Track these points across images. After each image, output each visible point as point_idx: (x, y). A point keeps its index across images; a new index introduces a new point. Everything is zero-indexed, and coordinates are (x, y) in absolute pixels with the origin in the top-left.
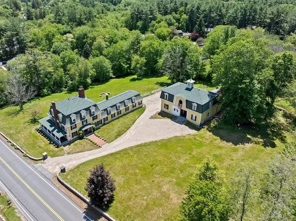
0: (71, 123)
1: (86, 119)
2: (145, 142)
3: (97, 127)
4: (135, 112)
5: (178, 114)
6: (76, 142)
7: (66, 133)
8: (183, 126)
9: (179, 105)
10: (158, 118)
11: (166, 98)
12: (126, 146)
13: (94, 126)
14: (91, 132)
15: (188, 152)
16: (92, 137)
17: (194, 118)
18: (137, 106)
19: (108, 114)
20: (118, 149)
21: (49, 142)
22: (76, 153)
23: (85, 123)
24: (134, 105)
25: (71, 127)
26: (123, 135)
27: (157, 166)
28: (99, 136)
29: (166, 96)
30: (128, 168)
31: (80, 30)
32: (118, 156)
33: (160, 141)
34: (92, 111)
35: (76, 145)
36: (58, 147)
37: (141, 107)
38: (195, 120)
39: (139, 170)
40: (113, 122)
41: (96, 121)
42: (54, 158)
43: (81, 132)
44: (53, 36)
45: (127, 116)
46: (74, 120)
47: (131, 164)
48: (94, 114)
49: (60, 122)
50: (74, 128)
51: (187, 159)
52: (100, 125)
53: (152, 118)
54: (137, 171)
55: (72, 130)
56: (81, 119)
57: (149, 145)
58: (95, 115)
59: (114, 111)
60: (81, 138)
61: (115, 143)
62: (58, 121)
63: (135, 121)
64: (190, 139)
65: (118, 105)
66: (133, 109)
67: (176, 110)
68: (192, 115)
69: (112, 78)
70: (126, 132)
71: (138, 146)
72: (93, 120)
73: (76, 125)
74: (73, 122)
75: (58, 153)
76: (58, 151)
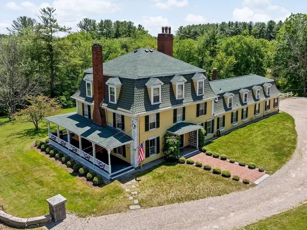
0: (148, 106)
1: (184, 105)
14: (194, 148)
18: (272, 108)
19: (226, 109)
21: (71, 171)
34: (199, 86)
36: (101, 184)
37: (277, 112)
41: (203, 119)
46: (156, 99)
48: (201, 98)
49: (110, 104)
50: (153, 126)
55: (147, 129)
56: (173, 100)
58: (204, 99)
59: (236, 106)
62: (104, 105)
66: (265, 113)
72: (198, 115)
73: (158, 115)
74: (152, 103)
75: (105, 202)
76: (102, 197)
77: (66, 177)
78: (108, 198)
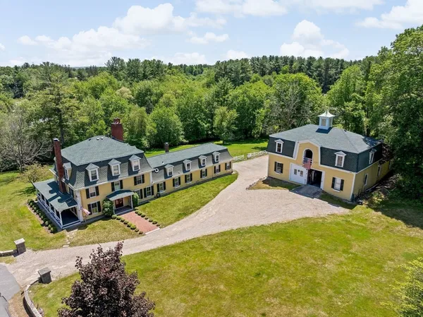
0: (87, 182)
1: (120, 179)
2: (238, 227)
3: (144, 199)
4: (218, 180)
5: (303, 179)
6: (95, 224)
7: (76, 203)
8: (316, 200)
9: (305, 161)
10: (264, 188)
11: (279, 150)
12: (198, 235)
13: (136, 195)
14: (131, 207)
15: (341, 248)
16: (129, 217)
17: (338, 186)
18: (223, 171)
19: (166, 177)
20: (178, 239)
21: (42, 222)
22: (88, 243)
23: (117, 188)
24: (217, 168)
25: (87, 190)
26: (193, 215)
27: (270, 275)
28: (143, 214)
29: (279, 145)
30: (197, 280)
31: (141, 85)
32: (178, 252)
33: (271, 225)
34: (134, 165)
35: (93, 228)
36: (55, 232)
37: (230, 174)
38: (341, 189)
39: (225, 286)
40: (176, 194)
41: (141, 186)
42: (40, 253)
43: (108, 204)
44: (103, 89)
45: (204, 185)
46: (94, 177)
47: (206, 269)
48: (137, 172)
49: (66, 180)
51: (341, 263)
52: (149, 197)
53: (251, 188)
54: (222, 287)
55: (88, 197)
56: (110, 177)
57: (246, 232)
58: (140, 173)
59: (178, 174)
60: (107, 217)
61: (176, 227)
62: (64, 180)
63: (218, 193)
64: (338, 224)
65: (186, 163)
66: (214, 175)
67: (298, 173)
68: (334, 179)
69: (182, 144)
70: (199, 209)
71: (223, 234)
72: (135, 184)
73: (97, 188)
74: (91, 180)
75: (51, 243)
76: (52, 240)
77: (38, 227)
78: (54, 241)
